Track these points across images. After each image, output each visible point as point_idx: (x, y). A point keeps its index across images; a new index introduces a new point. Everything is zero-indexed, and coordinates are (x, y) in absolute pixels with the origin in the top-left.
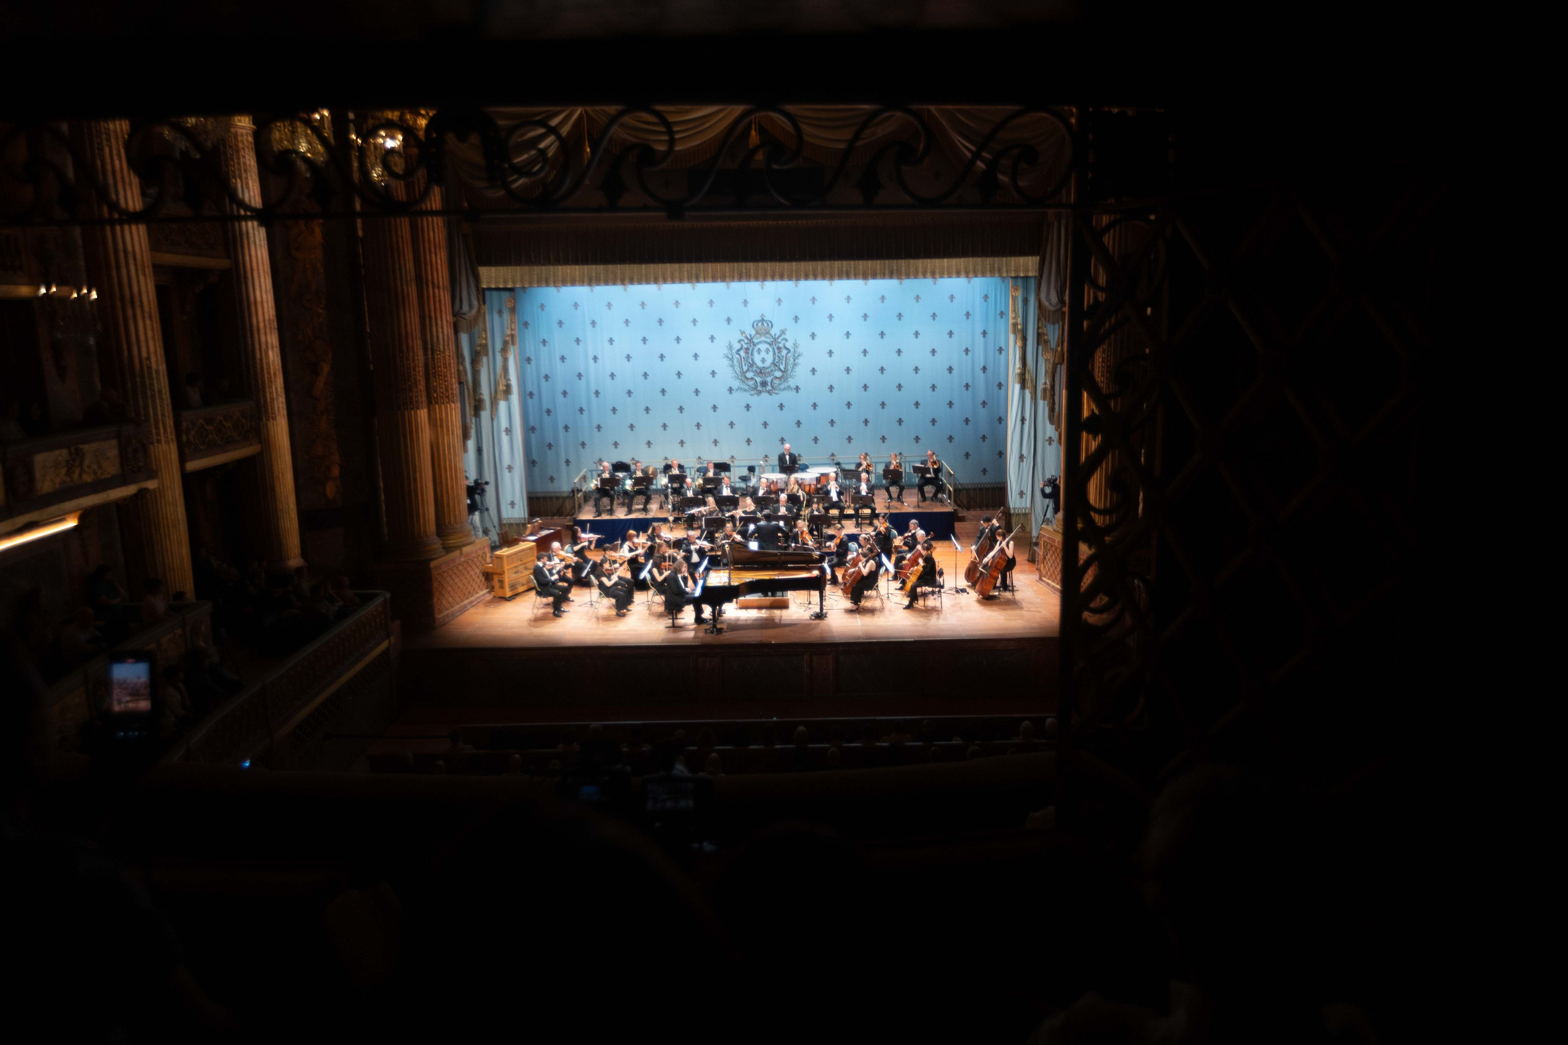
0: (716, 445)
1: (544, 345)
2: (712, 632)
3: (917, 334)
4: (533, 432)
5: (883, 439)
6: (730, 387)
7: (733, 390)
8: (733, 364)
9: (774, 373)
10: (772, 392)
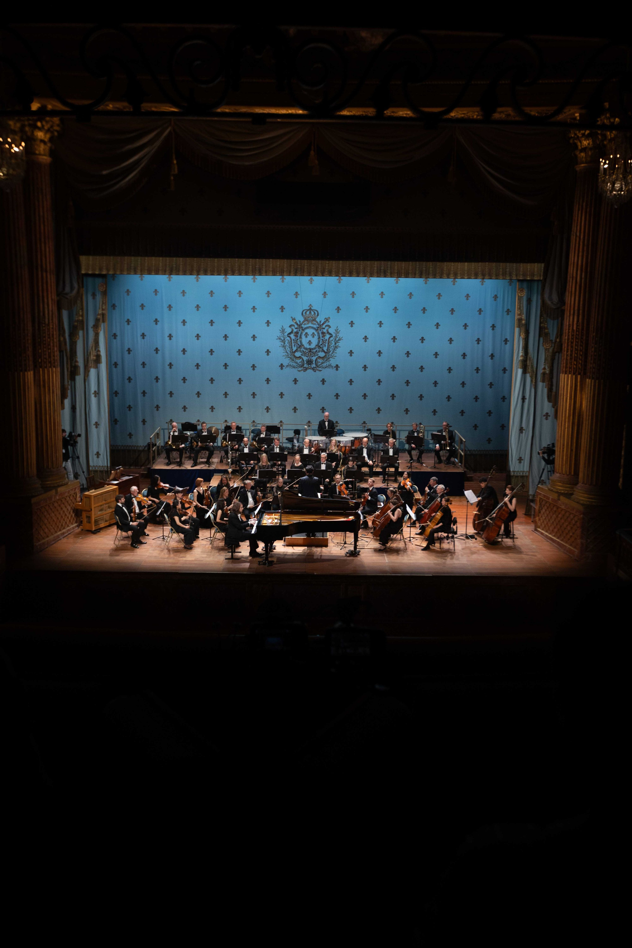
0: (268, 412)
1: (128, 324)
2: (265, 564)
3: (437, 325)
4: (116, 396)
5: (407, 411)
6: (282, 364)
7: (284, 366)
8: (284, 345)
9: (318, 354)
10: (316, 369)
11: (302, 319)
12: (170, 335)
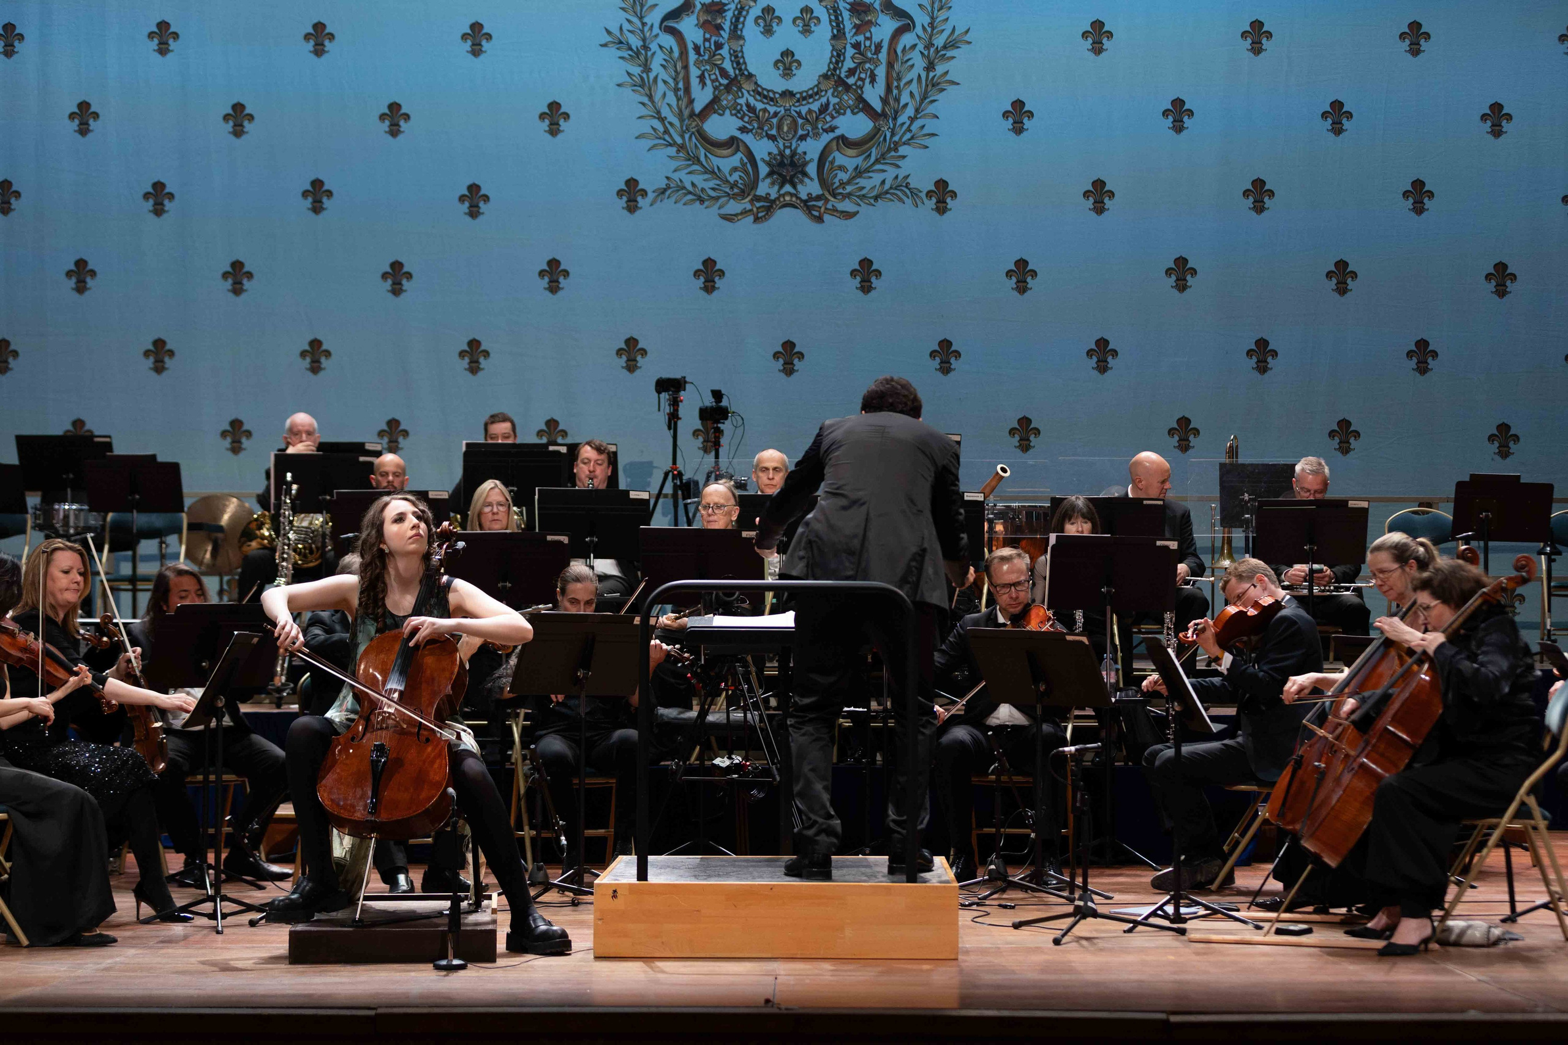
6: (632, 183)
7: (644, 193)
8: (644, 75)
9: (835, 123)
10: (826, 209)
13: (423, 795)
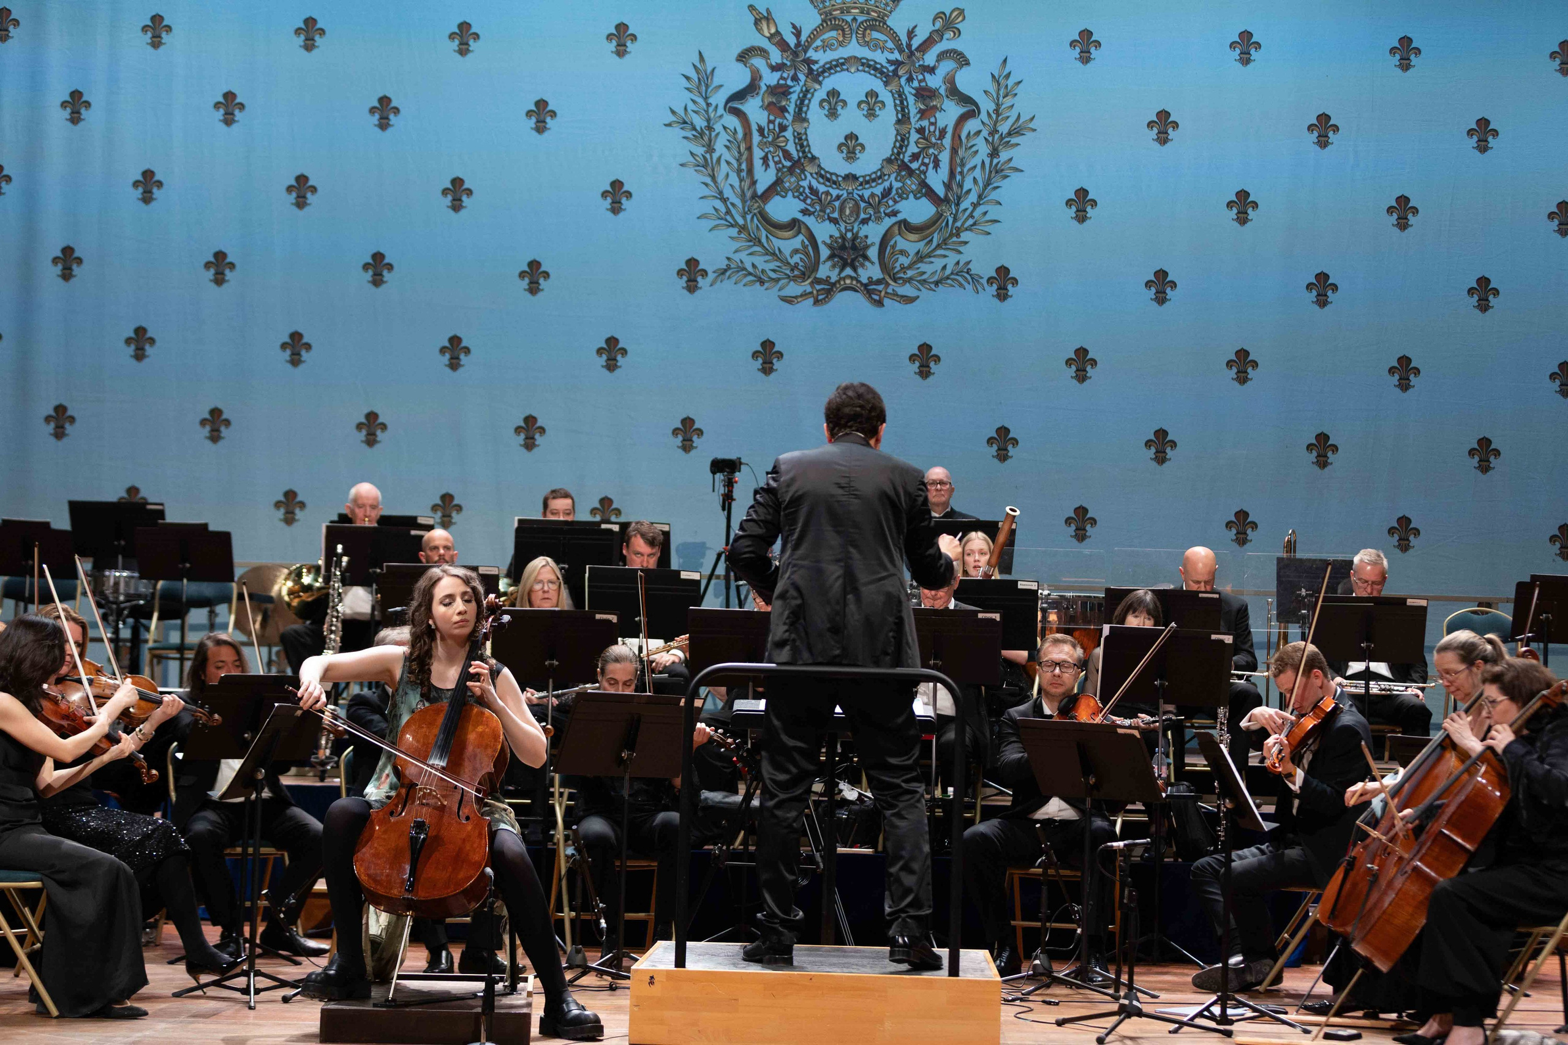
6: (692, 263)
7: (704, 273)
8: (708, 156)
9: (898, 207)
10: (886, 293)
11: (810, 20)
12: (76, 95)
13: (461, 875)
